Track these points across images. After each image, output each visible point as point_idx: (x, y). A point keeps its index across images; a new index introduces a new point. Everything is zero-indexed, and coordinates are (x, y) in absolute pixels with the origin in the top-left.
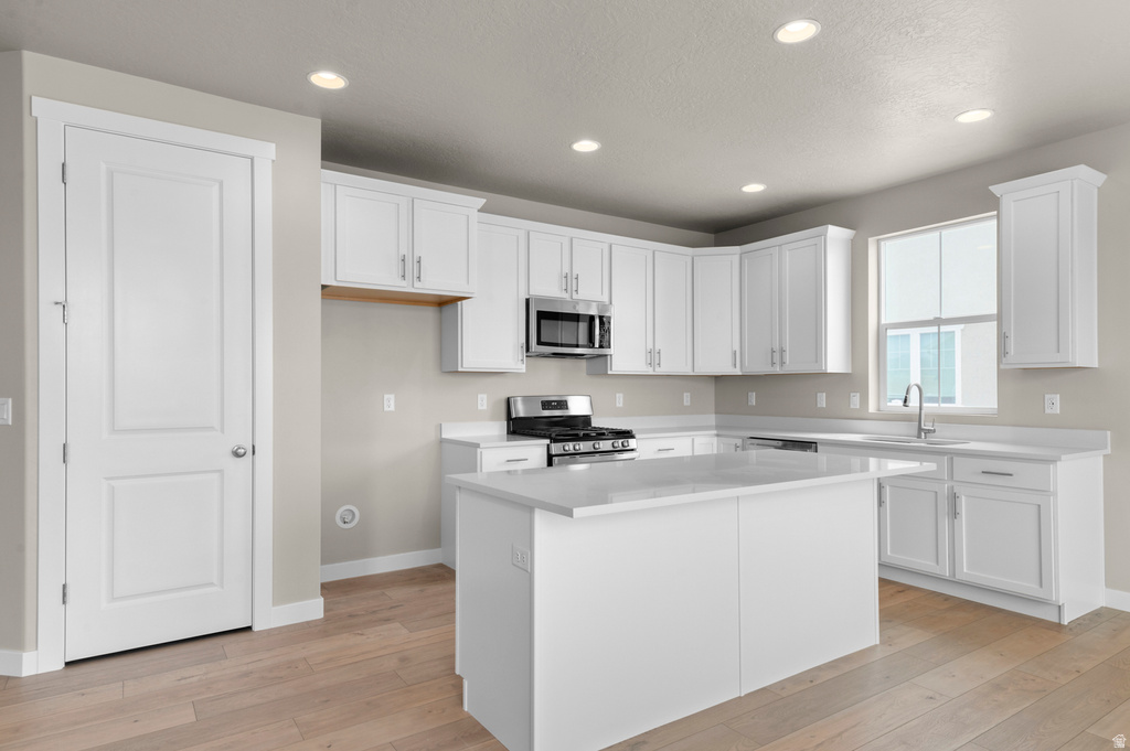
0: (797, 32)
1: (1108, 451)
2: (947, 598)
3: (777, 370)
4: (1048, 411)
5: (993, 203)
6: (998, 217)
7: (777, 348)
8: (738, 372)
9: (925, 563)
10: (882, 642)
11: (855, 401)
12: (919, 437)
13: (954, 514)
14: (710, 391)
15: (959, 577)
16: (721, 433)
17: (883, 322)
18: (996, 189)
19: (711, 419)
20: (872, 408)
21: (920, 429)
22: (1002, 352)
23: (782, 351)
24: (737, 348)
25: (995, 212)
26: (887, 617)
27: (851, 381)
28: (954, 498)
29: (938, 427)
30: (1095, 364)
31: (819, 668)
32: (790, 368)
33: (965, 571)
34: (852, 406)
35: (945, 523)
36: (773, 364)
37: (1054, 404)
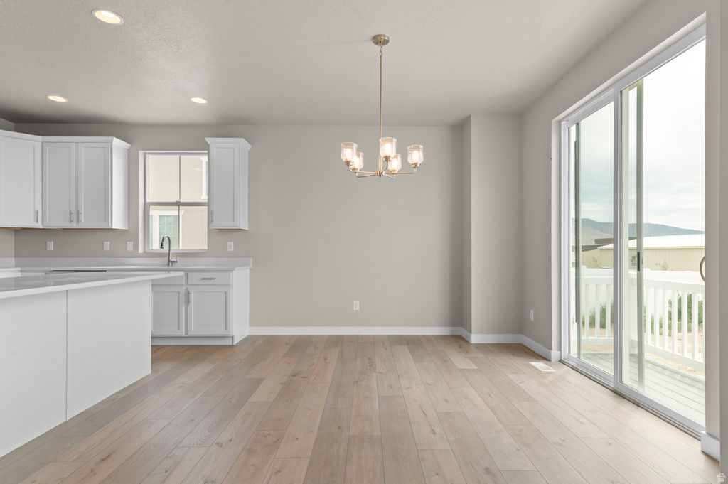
0: (108, 17)
1: (251, 267)
2: (183, 346)
3: (74, 225)
4: (229, 250)
5: (206, 147)
6: (208, 154)
7: (74, 210)
8: (39, 226)
9: (173, 331)
10: (152, 372)
11: (130, 247)
12: (169, 265)
13: (188, 302)
14: (10, 240)
15: (190, 333)
16: (24, 269)
17: (147, 201)
18: (208, 140)
19: (12, 260)
20: (141, 250)
21: (169, 261)
22: (210, 220)
23: (78, 213)
24: (39, 208)
25: (207, 152)
26: (154, 361)
27: (127, 235)
28: (188, 293)
29: (178, 259)
30: (247, 229)
31: (118, 393)
32: (83, 225)
33: (193, 330)
34: (128, 250)
35: (183, 307)
36: (71, 221)
37: (231, 247)
